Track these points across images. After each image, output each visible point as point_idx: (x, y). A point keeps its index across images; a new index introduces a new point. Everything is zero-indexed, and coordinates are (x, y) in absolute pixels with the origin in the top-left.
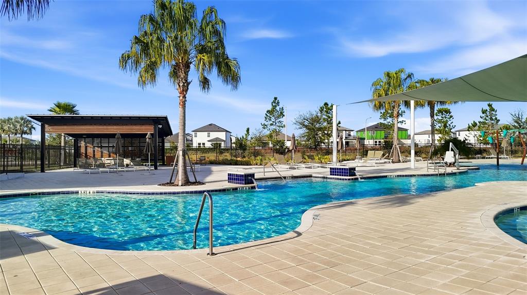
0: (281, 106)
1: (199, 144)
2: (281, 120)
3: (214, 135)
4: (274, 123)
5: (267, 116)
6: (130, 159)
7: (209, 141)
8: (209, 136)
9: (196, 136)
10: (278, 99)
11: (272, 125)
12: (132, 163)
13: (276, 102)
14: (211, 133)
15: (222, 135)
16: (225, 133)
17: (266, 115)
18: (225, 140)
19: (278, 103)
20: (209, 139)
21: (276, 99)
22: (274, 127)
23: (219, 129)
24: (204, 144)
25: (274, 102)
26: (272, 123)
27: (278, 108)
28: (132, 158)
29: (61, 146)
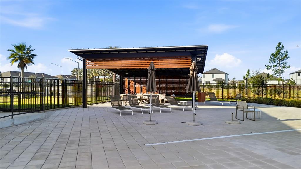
0: (285, 50)
1: (207, 82)
2: (285, 61)
3: (217, 76)
4: (278, 65)
5: (272, 59)
6: (165, 94)
7: (213, 80)
8: (213, 77)
9: (204, 77)
10: (282, 44)
11: (276, 66)
12: (166, 99)
13: (280, 46)
14: (215, 75)
15: (223, 77)
16: (225, 74)
17: (271, 57)
18: (225, 79)
19: (283, 47)
20: (214, 79)
21: (280, 44)
22: (278, 68)
23: (220, 72)
24: (209, 82)
25: (279, 46)
26: (276, 64)
27: (282, 51)
28: (166, 93)
29: (112, 82)
